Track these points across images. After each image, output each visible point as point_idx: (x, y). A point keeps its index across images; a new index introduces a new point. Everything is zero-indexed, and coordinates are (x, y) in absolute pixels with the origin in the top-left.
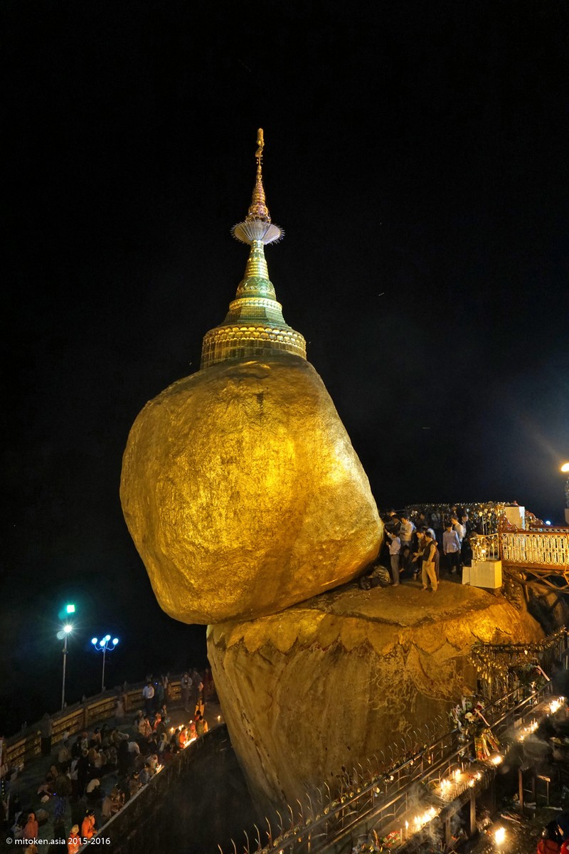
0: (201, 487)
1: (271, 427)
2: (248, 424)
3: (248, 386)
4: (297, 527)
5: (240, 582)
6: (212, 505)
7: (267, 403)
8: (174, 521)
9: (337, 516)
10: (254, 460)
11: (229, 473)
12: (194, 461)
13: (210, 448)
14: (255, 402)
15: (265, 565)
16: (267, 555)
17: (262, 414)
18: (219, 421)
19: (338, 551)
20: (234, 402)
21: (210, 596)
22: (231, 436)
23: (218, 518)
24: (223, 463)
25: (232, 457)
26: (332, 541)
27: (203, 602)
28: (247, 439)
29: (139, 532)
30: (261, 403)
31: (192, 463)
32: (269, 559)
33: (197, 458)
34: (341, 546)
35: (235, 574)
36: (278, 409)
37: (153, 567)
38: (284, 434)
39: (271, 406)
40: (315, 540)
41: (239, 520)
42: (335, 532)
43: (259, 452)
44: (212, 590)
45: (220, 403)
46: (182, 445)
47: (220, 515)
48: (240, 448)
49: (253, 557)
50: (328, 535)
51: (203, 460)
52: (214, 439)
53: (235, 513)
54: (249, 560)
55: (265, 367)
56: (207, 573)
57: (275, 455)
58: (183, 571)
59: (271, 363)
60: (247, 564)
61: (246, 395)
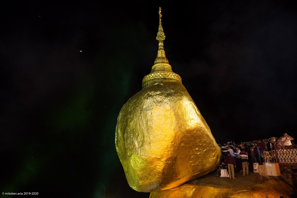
2: (155, 106)
3: (154, 91)
5: (157, 172)
8: (130, 148)
9: (196, 143)
15: (166, 165)
17: (160, 102)
19: (198, 159)
21: (146, 179)
26: (195, 154)
27: (143, 181)
32: (168, 162)
34: (200, 157)
44: (146, 176)
45: (145, 99)
46: (132, 118)
49: (161, 161)
50: (193, 152)
55: (162, 84)
56: (144, 169)
58: (135, 169)
60: (159, 164)
61: (154, 95)
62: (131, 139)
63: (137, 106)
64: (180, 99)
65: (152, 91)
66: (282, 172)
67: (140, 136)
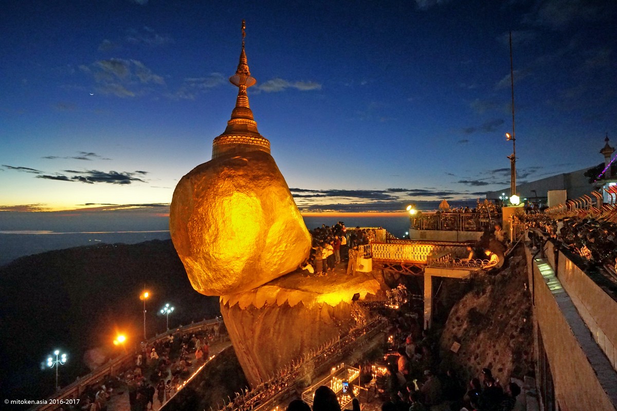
1: (248, 193)
2: (235, 191)
3: (235, 170)
4: (263, 245)
5: (235, 274)
14: (239, 179)
15: (247, 265)
17: (242, 186)
18: (220, 190)
20: (228, 180)
21: (219, 282)
23: (221, 241)
26: (284, 251)
27: (215, 285)
32: (249, 262)
36: (252, 183)
38: (255, 196)
39: (248, 181)
40: (273, 251)
44: (220, 278)
45: (220, 180)
46: (201, 202)
47: (223, 239)
48: (232, 205)
49: (241, 261)
51: (212, 211)
52: (218, 200)
54: (238, 262)
55: (245, 159)
57: (251, 208)
59: (248, 158)
60: (238, 265)
61: (234, 175)
62: (198, 230)
63: (209, 188)
64: (270, 185)
65: (232, 170)
66: (373, 268)
67: (213, 227)
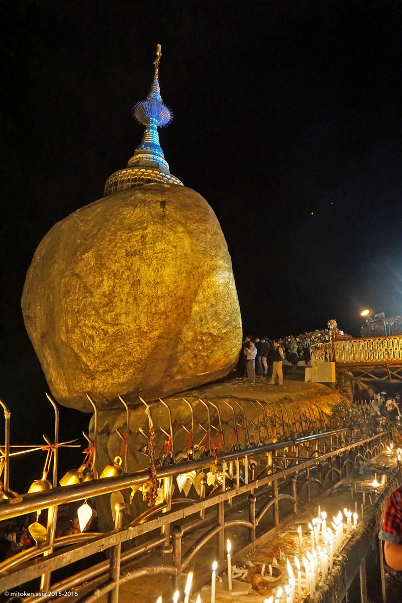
0: (105, 278)
1: (171, 226)
2: (152, 223)
3: (153, 195)
4: (188, 313)
5: (134, 361)
6: (114, 292)
7: (169, 209)
8: (76, 309)
9: (216, 313)
10: (155, 253)
11: (132, 264)
12: (101, 256)
13: (116, 243)
14: (158, 206)
15: (157, 346)
16: (160, 337)
17: (164, 216)
18: (126, 221)
19: (212, 345)
20: (141, 206)
21: (104, 377)
22: (137, 233)
23: (118, 303)
24: (127, 255)
25: (136, 250)
26: (211, 334)
27: (97, 382)
28: (150, 236)
29: (39, 330)
30: (164, 208)
31: (99, 257)
32: (161, 341)
33: (104, 253)
34: (216, 342)
35: (130, 354)
36: (178, 213)
37: (50, 359)
38: (183, 232)
39: (172, 210)
40: (199, 329)
41: (138, 304)
42: (213, 326)
43: (160, 246)
44: (107, 370)
45: (129, 207)
46: (90, 244)
47: (121, 301)
48: (144, 243)
49: (148, 338)
50: (208, 328)
51: (109, 254)
52: (121, 236)
53: (135, 299)
54: (143, 340)
55: (166, 186)
56: (104, 354)
57: (174, 250)
58: (81, 354)
60: (142, 345)
61: (152, 201)
65: (147, 193)
66: (338, 376)
